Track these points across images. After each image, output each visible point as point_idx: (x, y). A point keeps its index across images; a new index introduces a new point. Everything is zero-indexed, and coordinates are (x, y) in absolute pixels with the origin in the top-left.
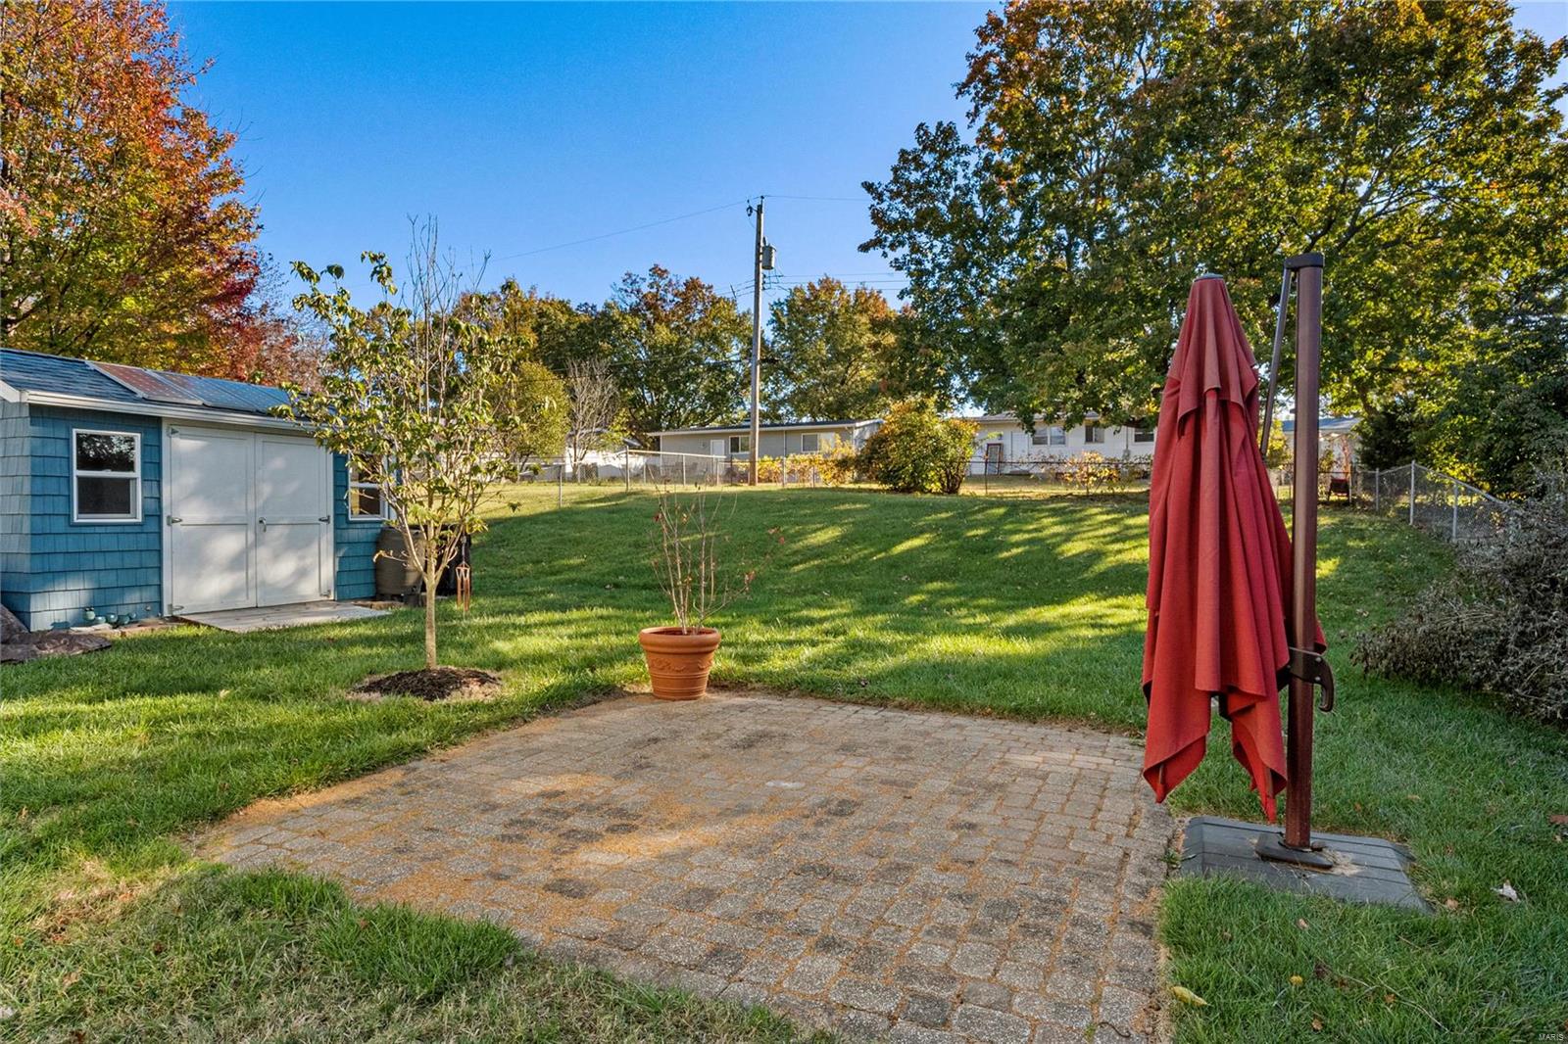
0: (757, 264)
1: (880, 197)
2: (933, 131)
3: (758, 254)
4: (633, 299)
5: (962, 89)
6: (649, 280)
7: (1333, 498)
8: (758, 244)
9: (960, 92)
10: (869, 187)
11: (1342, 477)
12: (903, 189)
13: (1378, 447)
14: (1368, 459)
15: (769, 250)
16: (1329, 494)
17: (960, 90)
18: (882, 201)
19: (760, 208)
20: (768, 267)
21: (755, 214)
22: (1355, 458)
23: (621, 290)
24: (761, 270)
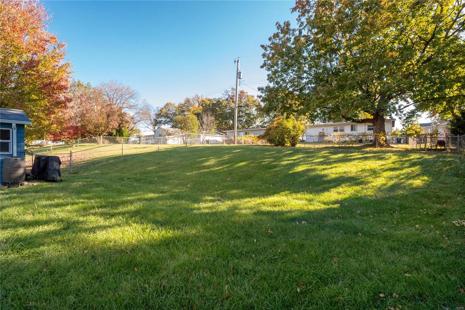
0: (237, 78)
1: (266, 49)
2: (283, 25)
3: (237, 74)
4: (227, 97)
5: (294, 9)
6: (231, 92)
7: (439, 148)
8: (237, 71)
9: (293, 11)
10: (263, 46)
11: (442, 139)
12: (274, 47)
13: (459, 127)
14: (454, 132)
15: (240, 73)
16: (437, 146)
17: (293, 10)
18: (267, 51)
19: (238, 60)
20: (240, 78)
21: (236, 63)
22: (448, 132)
23: (224, 94)
24: (238, 79)
